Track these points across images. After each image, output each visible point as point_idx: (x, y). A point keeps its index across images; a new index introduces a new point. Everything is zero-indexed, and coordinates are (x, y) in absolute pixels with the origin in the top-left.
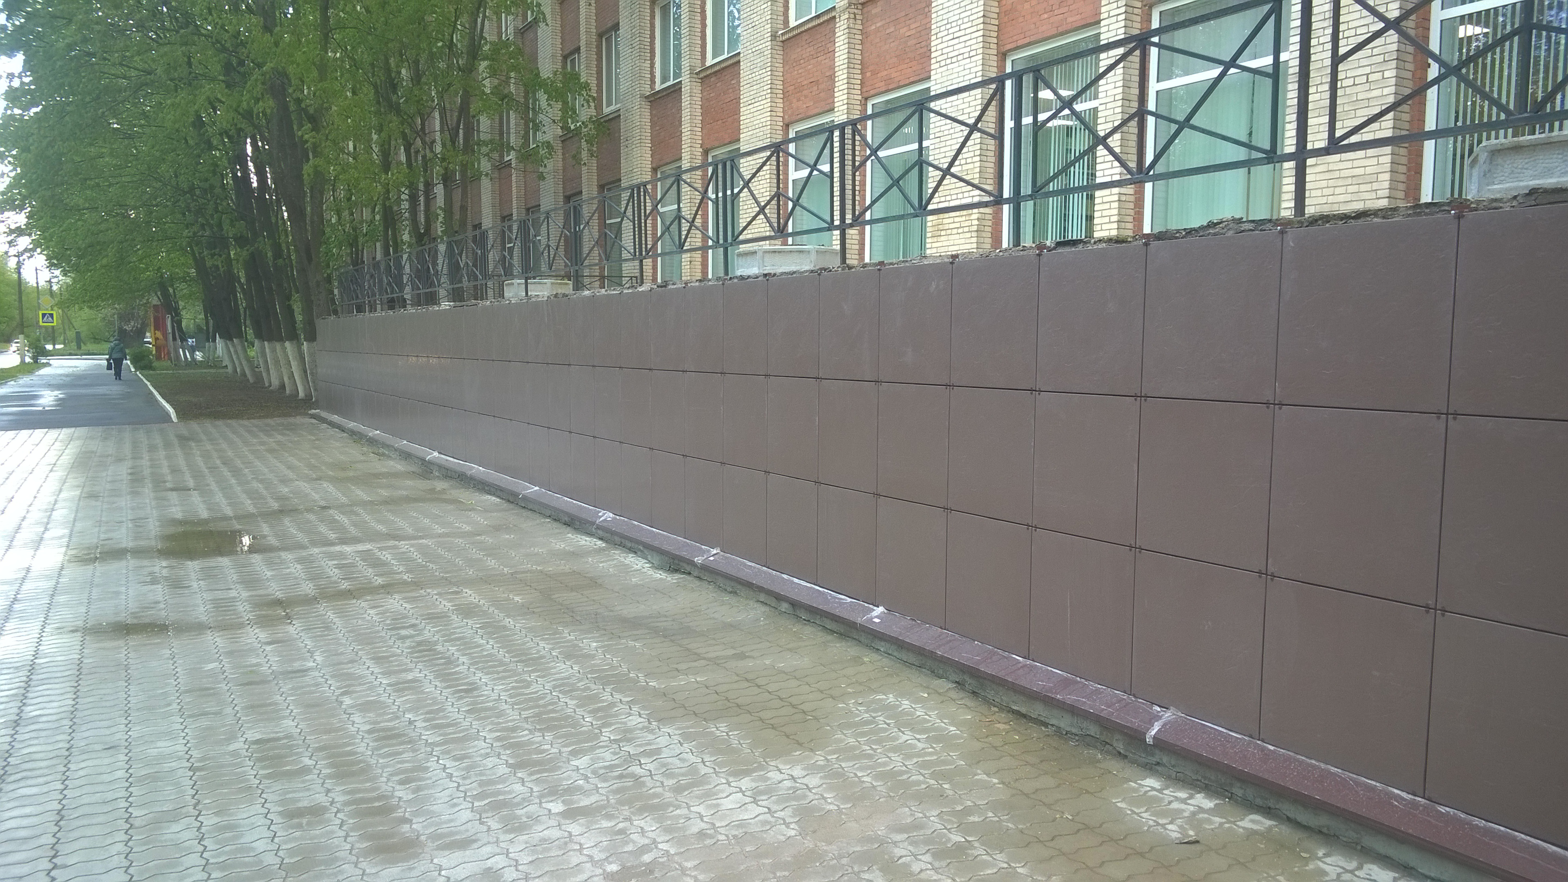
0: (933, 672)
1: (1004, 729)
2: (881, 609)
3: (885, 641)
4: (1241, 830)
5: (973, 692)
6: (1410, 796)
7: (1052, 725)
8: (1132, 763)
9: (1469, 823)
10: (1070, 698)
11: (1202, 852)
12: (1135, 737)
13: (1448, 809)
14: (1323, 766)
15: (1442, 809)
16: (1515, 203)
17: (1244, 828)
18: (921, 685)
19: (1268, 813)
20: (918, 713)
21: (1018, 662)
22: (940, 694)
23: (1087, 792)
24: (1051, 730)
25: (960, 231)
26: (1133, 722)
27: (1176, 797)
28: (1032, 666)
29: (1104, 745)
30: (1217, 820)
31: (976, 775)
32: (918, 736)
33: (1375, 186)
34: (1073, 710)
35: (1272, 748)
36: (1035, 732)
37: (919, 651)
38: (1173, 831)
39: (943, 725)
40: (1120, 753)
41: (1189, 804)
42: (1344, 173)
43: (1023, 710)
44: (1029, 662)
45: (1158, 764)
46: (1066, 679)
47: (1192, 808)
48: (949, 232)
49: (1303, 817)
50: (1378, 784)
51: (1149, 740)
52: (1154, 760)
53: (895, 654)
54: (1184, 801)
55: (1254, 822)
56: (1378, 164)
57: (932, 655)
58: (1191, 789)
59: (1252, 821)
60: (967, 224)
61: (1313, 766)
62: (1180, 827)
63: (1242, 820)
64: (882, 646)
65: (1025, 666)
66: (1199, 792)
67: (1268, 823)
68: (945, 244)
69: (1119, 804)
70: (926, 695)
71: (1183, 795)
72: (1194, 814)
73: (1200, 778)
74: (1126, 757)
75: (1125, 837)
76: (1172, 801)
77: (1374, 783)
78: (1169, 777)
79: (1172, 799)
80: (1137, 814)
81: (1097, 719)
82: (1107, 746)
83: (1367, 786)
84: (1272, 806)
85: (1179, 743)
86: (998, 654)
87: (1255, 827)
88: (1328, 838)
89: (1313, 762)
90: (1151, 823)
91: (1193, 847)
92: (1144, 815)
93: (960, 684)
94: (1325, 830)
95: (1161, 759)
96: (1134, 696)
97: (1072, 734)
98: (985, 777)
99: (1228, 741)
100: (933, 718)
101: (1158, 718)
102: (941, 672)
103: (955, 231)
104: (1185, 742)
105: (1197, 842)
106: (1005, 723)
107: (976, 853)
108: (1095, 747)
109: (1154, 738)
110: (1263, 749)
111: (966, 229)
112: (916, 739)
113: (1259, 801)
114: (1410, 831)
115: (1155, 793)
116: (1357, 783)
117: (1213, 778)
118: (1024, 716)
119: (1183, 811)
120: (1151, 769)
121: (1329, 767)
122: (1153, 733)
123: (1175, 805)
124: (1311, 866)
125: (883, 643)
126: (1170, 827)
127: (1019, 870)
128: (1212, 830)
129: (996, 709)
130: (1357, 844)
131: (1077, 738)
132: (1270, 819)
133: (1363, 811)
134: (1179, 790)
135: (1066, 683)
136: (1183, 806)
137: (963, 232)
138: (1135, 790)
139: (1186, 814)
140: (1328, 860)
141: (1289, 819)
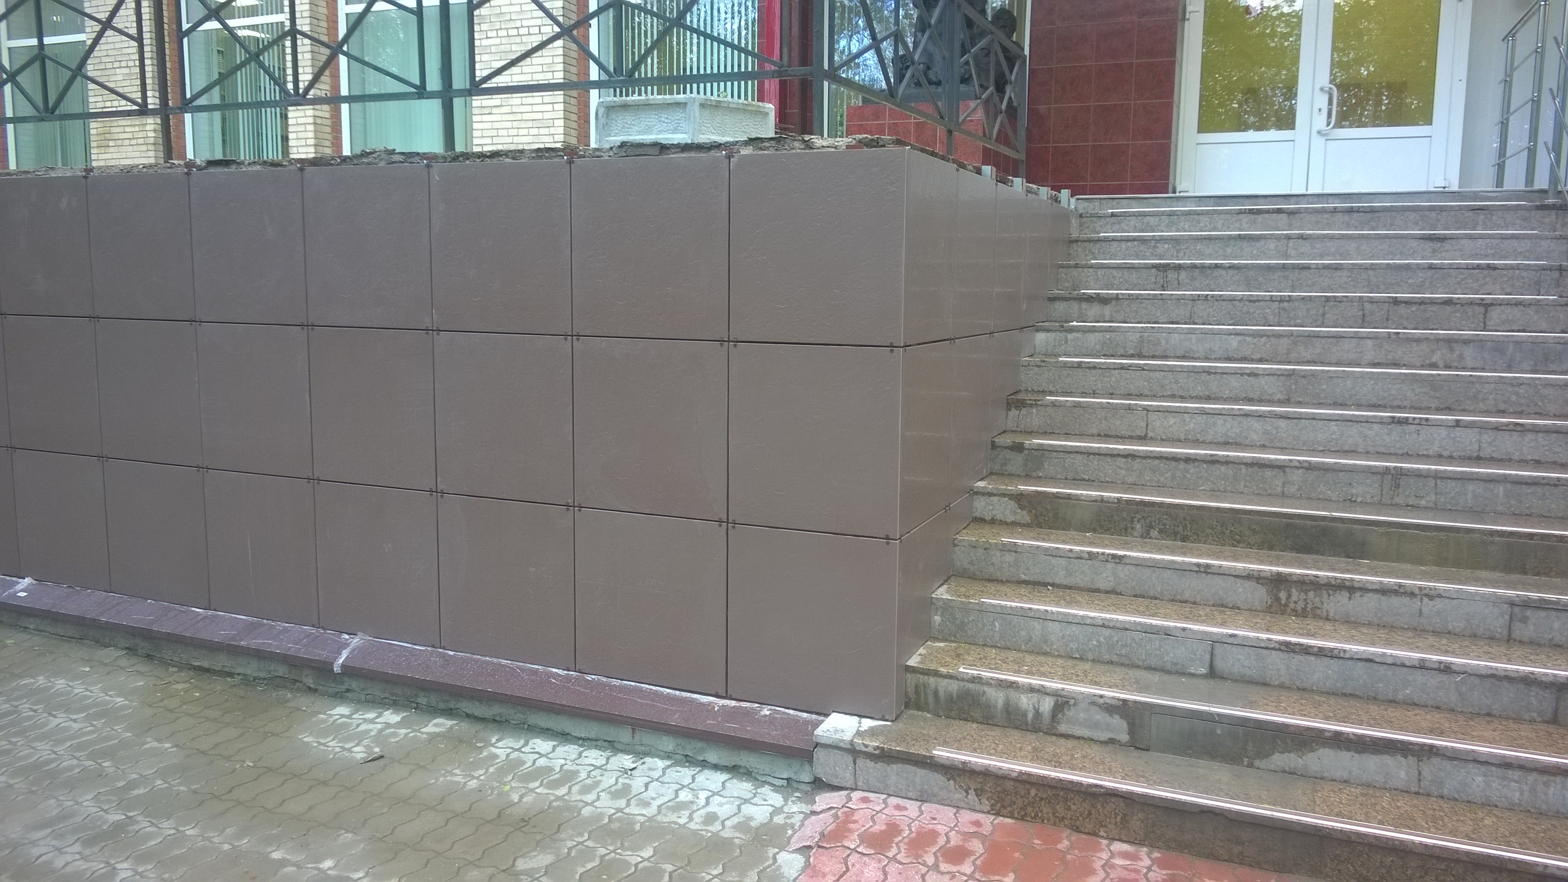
0: (97, 642)
1: (182, 689)
2: (28, 581)
3: (34, 616)
4: (425, 736)
5: (148, 656)
6: (565, 672)
7: (239, 674)
8: (323, 695)
9: (609, 685)
10: (255, 642)
11: (385, 766)
12: (323, 669)
13: (593, 677)
14: (495, 660)
15: (589, 678)
16: (611, 154)
17: (427, 733)
18: (83, 659)
19: (450, 714)
20: (76, 691)
21: (199, 614)
22: (105, 665)
23: (273, 734)
24: (237, 679)
25: (134, 142)
26: (322, 654)
27: (364, 719)
28: (214, 616)
29: (293, 684)
30: (403, 731)
31: (144, 744)
32: (75, 717)
33: (552, 131)
34: (259, 655)
35: (451, 653)
36: (219, 685)
37: (79, 622)
38: (359, 752)
39: (108, 698)
40: (310, 688)
41: (377, 723)
42: (526, 116)
43: (206, 664)
44: (210, 613)
45: (348, 691)
46: (252, 623)
47: (379, 726)
48: (119, 143)
49: (480, 710)
50: (540, 667)
51: (337, 669)
52: (343, 688)
53: (50, 629)
54: (372, 721)
55: (438, 725)
56: (554, 111)
57: (94, 624)
58: (379, 708)
59: (436, 725)
60: (141, 135)
61: (487, 663)
62: (366, 747)
63: (426, 726)
64: (31, 624)
65: (206, 617)
66: (389, 709)
67: (449, 723)
68: (115, 156)
69: (305, 739)
70: (88, 669)
71: (371, 715)
72: (380, 731)
73: (388, 696)
74: (316, 690)
75: (309, 771)
76: (360, 724)
77: (536, 667)
78: (359, 702)
79: (361, 721)
80: (324, 745)
81: (285, 659)
82: (297, 684)
83: (530, 670)
84: (452, 706)
85: (366, 667)
86: (175, 609)
87: (437, 730)
88: (500, 724)
89: (487, 658)
90: (338, 749)
91: (376, 762)
92: (331, 744)
93: (131, 651)
94: (498, 718)
95: (350, 685)
96: (323, 628)
97: (260, 679)
98: (156, 744)
99: (413, 655)
100: (96, 693)
101: (345, 645)
102: (107, 640)
103: (127, 142)
104: (372, 664)
105: (382, 757)
106: (184, 682)
107: (137, 827)
108: (285, 687)
109: (343, 666)
110: (444, 656)
111: (141, 141)
112: (71, 720)
113: (442, 705)
114: (564, 702)
115: (344, 719)
116: (523, 670)
117: (399, 693)
118: (207, 670)
119: (371, 730)
120: (340, 697)
121: (501, 660)
122: (341, 661)
123: (363, 727)
124: (485, 754)
125: (32, 620)
126: (356, 749)
127: (187, 833)
128: (397, 742)
129: (175, 669)
130: (524, 724)
131: (265, 682)
132: (452, 720)
133: (527, 694)
134: (368, 711)
135: (251, 628)
136: (371, 726)
137: (137, 144)
138: (324, 721)
139: (373, 734)
140: (500, 744)
141: (468, 716)
